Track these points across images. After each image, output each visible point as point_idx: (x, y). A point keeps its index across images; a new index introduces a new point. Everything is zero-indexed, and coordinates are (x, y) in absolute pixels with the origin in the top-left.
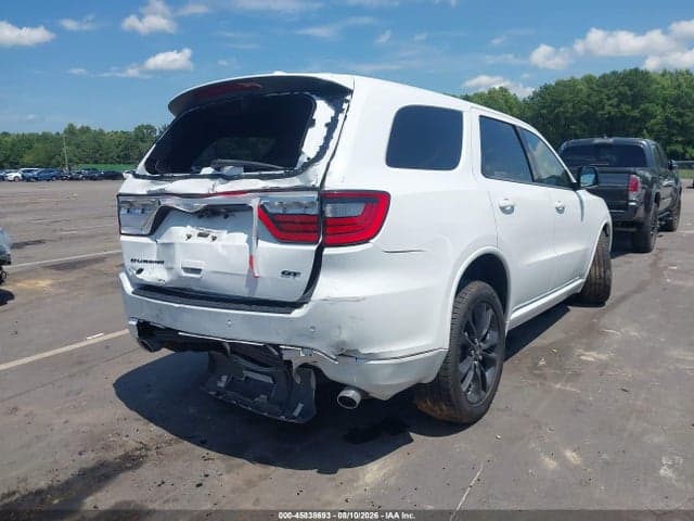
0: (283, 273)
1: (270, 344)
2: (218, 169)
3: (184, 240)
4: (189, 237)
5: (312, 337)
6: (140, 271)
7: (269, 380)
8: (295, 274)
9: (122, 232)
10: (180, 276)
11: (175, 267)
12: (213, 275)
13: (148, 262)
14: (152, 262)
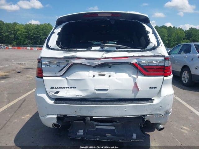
0: (150, 88)
1: (142, 115)
2: (102, 48)
3: (92, 77)
4: (94, 76)
5: (159, 110)
6: (57, 92)
7: (113, 128)
8: (155, 88)
9: (44, 75)
10: (94, 93)
11: (89, 89)
12: (114, 91)
13: (63, 88)
14: (65, 88)
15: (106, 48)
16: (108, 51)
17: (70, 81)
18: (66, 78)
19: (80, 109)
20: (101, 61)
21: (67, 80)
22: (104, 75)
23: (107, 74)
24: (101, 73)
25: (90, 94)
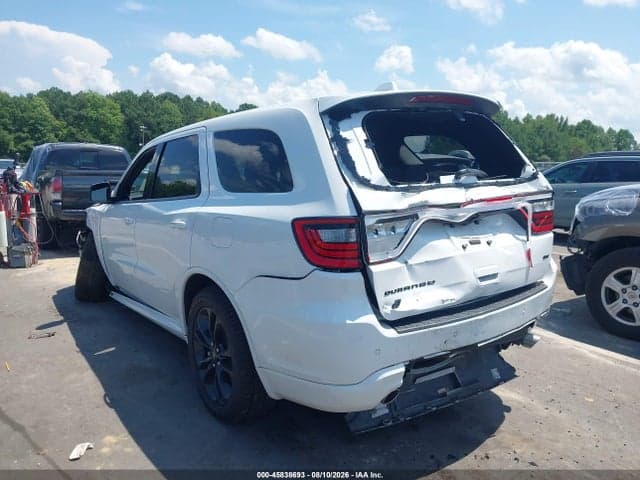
2: (457, 178)
4: (464, 248)
6: (397, 303)
9: (371, 261)
10: (478, 287)
11: (466, 279)
12: (510, 274)
13: (405, 289)
14: (409, 288)
15: (463, 179)
16: (468, 186)
17: (416, 267)
18: (406, 263)
19: (456, 332)
20: (468, 211)
21: (410, 268)
22: (479, 243)
23: (483, 239)
24: (472, 238)
25: (470, 291)
